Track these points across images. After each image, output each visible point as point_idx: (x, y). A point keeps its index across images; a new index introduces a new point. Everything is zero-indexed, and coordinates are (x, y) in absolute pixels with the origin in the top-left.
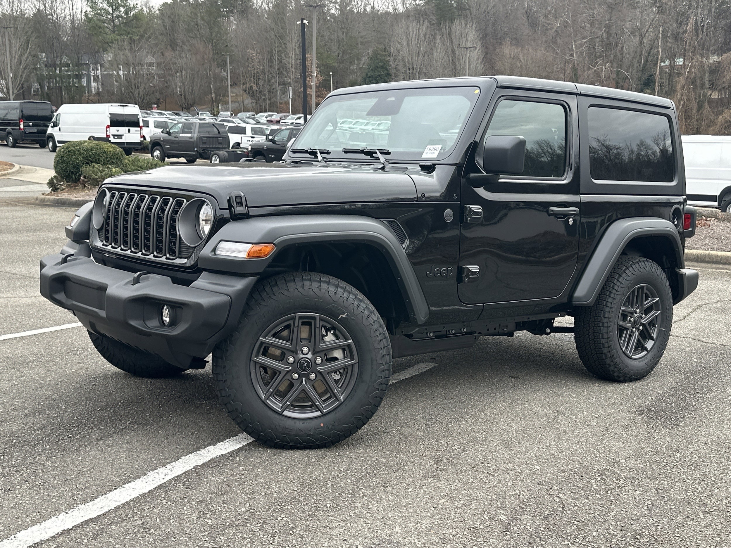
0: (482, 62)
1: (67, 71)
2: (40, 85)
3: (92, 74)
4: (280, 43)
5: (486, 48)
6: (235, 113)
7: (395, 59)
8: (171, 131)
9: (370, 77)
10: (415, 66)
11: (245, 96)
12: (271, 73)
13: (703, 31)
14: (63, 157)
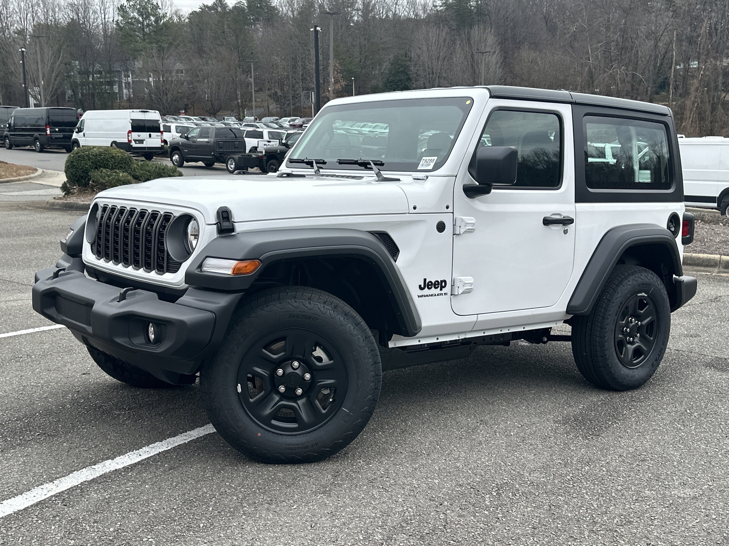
0: (500, 67)
1: (99, 78)
2: (73, 91)
3: (124, 81)
4: (304, 49)
5: (505, 52)
6: (259, 118)
7: (416, 64)
8: (189, 136)
9: (390, 82)
10: (435, 71)
11: (271, 101)
12: (295, 79)
13: (716, 35)
14: (73, 162)
